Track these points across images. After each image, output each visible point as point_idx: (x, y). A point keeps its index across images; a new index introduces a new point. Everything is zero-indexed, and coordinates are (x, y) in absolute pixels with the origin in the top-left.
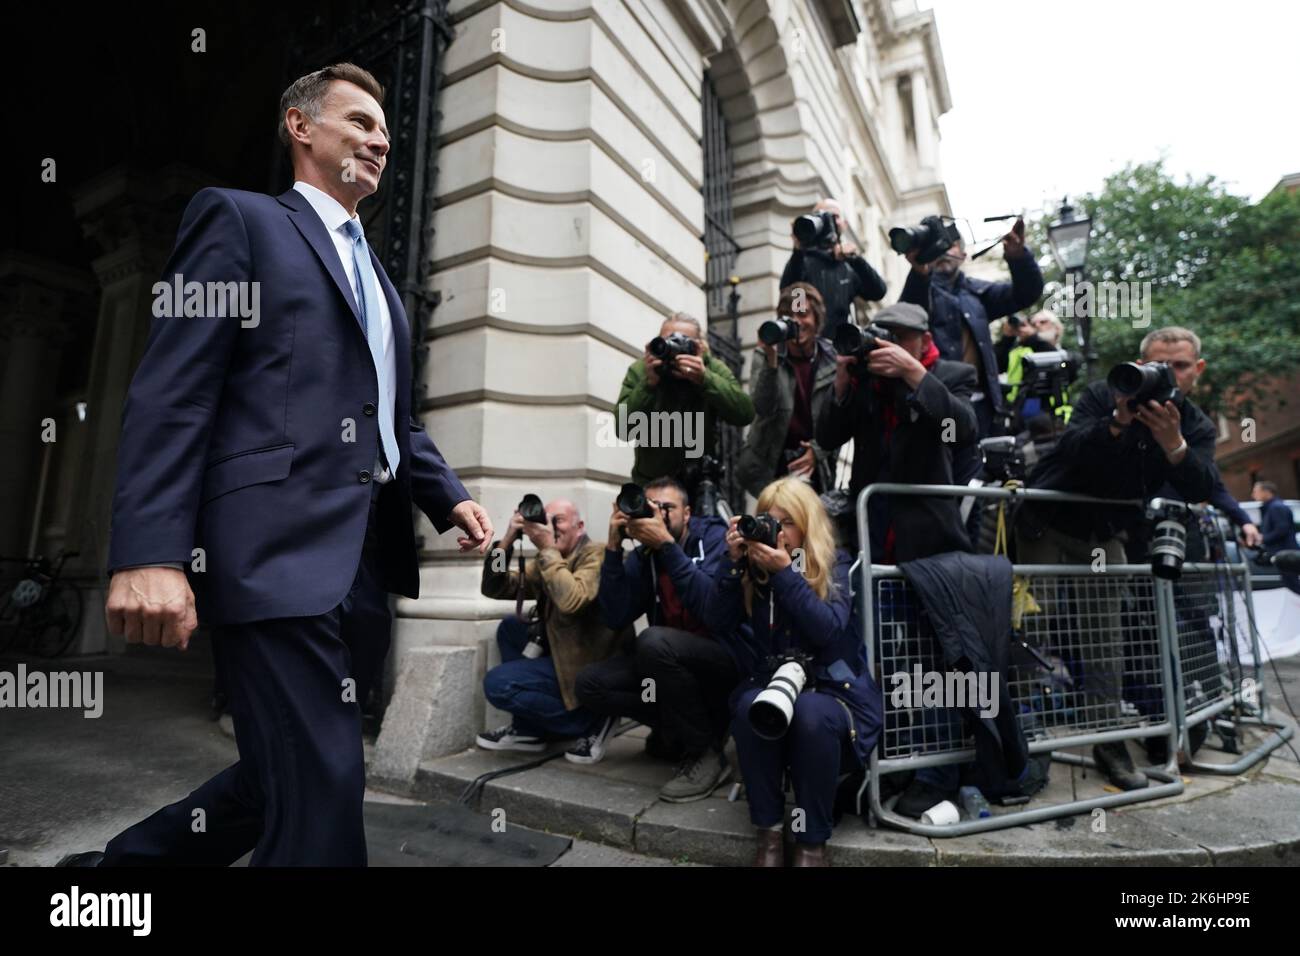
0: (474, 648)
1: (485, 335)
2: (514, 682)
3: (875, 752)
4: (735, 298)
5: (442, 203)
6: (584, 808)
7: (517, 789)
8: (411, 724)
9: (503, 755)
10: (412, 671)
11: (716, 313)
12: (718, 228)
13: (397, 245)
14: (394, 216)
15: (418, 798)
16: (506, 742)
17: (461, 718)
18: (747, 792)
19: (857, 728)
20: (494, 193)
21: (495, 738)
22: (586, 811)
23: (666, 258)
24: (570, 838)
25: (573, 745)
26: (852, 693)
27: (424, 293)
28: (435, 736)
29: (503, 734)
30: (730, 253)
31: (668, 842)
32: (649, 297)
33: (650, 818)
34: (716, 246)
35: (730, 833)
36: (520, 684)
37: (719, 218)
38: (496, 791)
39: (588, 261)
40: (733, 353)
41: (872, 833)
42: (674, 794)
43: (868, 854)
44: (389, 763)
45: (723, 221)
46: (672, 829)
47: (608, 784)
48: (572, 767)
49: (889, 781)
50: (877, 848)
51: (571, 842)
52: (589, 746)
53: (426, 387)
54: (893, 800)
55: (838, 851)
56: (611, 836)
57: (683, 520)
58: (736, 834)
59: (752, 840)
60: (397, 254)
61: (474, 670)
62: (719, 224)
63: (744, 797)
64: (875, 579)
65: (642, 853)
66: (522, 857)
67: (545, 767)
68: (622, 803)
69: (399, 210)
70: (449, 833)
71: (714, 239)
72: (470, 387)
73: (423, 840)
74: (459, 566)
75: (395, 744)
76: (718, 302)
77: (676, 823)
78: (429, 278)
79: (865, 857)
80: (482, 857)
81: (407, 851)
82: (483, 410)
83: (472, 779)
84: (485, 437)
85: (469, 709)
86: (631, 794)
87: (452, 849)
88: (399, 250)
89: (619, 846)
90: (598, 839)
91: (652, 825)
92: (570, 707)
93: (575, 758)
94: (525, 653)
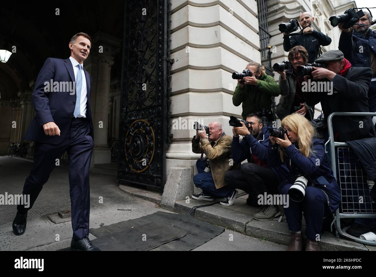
0: (190, 168)
1: (189, 71)
2: (203, 179)
3: (338, 210)
4: (270, 53)
5: (173, 31)
6: (228, 219)
7: (206, 211)
8: (172, 190)
9: (200, 201)
10: (172, 174)
11: (264, 59)
12: (263, 30)
13: (160, 46)
14: (159, 38)
15: (176, 212)
16: (201, 197)
17: (187, 189)
19: (330, 201)
20: (189, 26)
21: (197, 196)
22: (228, 220)
23: (246, 41)
25: (222, 200)
26: (327, 189)
27: (169, 60)
28: (179, 194)
29: (200, 195)
30: (267, 38)
31: (258, 233)
32: (241, 55)
33: (250, 224)
35: (281, 232)
36: (204, 180)
37: (263, 26)
38: (200, 212)
39: (221, 45)
40: (270, 72)
41: (337, 239)
42: (258, 217)
43: (336, 246)
44: (167, 201)
45: (265, 27)
46: (259, 229)
47: (236, 213)
49: (344, 221)
50: (341, 245)
51: (225, 229)
52: (228, 200)
53: (171, 89)
54: (346, 228)
56: (237, 229)
57: (259, 127)
58: (282, 233)
59: (289, 236)
60: (160, 49)
61: (190, 175)
62: (263, 28)
63: (286, 221)
64: (336, 147)
65: (248, 235)
66: (209, 232)
67: (214, 206)
68: (241, 219)
69: (160, 35)
70: (186, 223)
71: (262, 33)
72: (184, 88)
73: (178, 224)
74: (184, 143)
75: (168, 195)
76: (264, 55)
77: (260, 227)
78: (170, 55)
79: (336, 248)
80: (197, 231)
81: (174, 226)
82: (189, 95)
83: (191, 208)
84: (190, 103)
85: (189, 187)
86: (243, 216)
87: (188, 227)
88: (161, 47)
89: (240, 232)
90: (233, 229)
91: (251, 227)
92: (217, 188)
93: (224, 204)
94: (205, 170)
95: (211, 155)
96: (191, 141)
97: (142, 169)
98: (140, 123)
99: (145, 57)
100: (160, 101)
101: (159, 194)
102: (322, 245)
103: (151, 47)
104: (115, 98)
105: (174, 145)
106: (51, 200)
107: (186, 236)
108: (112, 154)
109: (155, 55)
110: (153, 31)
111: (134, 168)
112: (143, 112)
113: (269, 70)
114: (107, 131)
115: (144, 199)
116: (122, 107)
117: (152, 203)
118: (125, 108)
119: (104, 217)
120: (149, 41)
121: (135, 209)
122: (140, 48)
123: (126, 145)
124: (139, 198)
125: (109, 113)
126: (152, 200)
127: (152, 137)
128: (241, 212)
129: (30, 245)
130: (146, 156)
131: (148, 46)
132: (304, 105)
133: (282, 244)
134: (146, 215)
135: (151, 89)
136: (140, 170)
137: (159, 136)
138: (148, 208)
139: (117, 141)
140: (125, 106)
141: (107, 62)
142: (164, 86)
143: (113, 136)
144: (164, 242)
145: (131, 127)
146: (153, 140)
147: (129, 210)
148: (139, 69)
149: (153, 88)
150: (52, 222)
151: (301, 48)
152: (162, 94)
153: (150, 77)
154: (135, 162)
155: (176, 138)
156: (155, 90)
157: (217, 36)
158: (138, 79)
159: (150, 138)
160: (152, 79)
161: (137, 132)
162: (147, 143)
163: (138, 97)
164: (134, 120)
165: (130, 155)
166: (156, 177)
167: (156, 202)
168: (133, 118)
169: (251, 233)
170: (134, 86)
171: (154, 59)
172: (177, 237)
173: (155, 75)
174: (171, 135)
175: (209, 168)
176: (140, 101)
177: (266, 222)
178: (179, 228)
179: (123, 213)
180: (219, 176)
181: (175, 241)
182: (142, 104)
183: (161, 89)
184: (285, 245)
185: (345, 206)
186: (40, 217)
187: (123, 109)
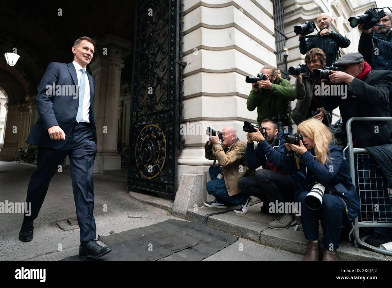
0: (202, 175)
1: (201, 74)
2: (216, 186)
3: (357, 219)
4: (286, 56)
5: (185, 34)
6: (242, 228)
7: (219, 219)
8: (184, 197)
10: (184, 181)
11: (279, 62)
12: (278, 32)
13: (172, 48)
14: (171, 40)
15: (187, 220)
16: (214, 205)
17: (199, 196)
18: (303, 228)
19: (348, 209)
20: (202, 28)
21: (210, 203)
22: (242, 229)
23: (261, 43)
24: (238, 236)
25: (236, 208)
26: (346, 197)
27: (181, 63)
29: (213, 202)
30: (283, 40)
31: (272, 242)
32: (256, 58)
33: (265, 233)
34: (278, 38)
35: (296, 241)
36: (217, 187)
37: (279, 28)
38: (212, 220)
39: (235, 47)
40: (286, 76)
41: (356, 249)
42: (273, 226)
43: (355, 256)
44: (178, 208)
45: (280, 29)
46: (274, 238)
47: (250, 221)
48: (236, 214)
49: (363, 231)
50: (359, 255)
51: (238, 238)
52: (242, 208)
53: (183, 92)
54: (365, 237)
55: (342, 254)
56: (252, 237)
57: (274, 133)
58: (298, 242)
59: (305, 245)
60: (172, 51)
61: (203, 181)
62: (279, 30)
63: (302, 230)
64: (355, 154)
65: (263, 244)
66: (222, 240)
67: (227, 214)
68: (255, 227)
69: (173, 37)
70: (198, 231)
71: (278, 36)
72: (197, 91)
73: (191, 232)
74: (196, 149)
75: (180, 203)
76: (279, 58)
77: (275, 236)
78: (183, 58)
79: (354, 258)
80: (209, 239)
81: (186, 234)
82: (202, 99)
83: (204, 215)
84: (203, 107)
85: (202, 194)
86: (258, 225)
87: (200, 236)
88: (173, 50)
89: (255, 241)
90: (247, 238)
91: (266, 236)
92: (230, 195)
93: (237, 212)
94: (217, 177)
95: (224, 161)
96: (204, 146)
97: (153, 175)
98: (151, 128)
99: (156, 60)
100: (172, 105)
101: (170, 202)
102: (340, 254)
103: (163, 50)
104: (125, 102)
105: (186, 151)
106: (59, 207)
107: (199, 244)
108: (122, 160)
109: (167, 58)
110: (165, 33)
111: (145, 175)
112: (154, 117)
113: (285, 74)
114: (117, 136)
115: (155, 207)
116: (132, 111)
117: (163, 210)
118: (136, 113)
119: (114, 225)
120: (160, 44)
121: (145, 216)
122: (151, 50)
123: (137, 150)
124: (149, 205)
125: (119, 117)
126: (164, 208)
127: (164, 142)
128: (256, 221)
129: (38, 252)
130: (158, 162)
131: (159, 48)
132: (322, 110)
133: (298, 254)
134: (157, 222)
135: (163, 93)
136: (151, 176)
137: (171, 142)
138: (159, 215)
139: (127, 146)
140: (136, 111)
141: (118, 65)
142: (176, 90)
143: (123, 142)
144: (175, 250)
145: (142, 132)
146: (164, 145)
147: (140, 217)
148: (150, 72)
149: (164, 91)
150: (60, 229)
151: (318, 51)
152: (174, 98)
153: (162, 80)
154: (146, 168)
155: (188, 143)
156: (166, 94)
157: (231, 38)
158: (149, 82)
159: (161, 144)
160: (163, 83)
161: (148, 137)
162: (158, 148)
163: (149, 101)
164: (145, 125)
165: (141, 161)
166: (168, 184)
167: (167, 210)
168: (144, 123)
169: (266, 242)
170: (145, 90)
171: (166, 62)
172: (189, 246)
173: (167, 79)
174: (183, 140)
175: (222, 174)
176: (151, 105)
177: (281, 230)
178: (192, 236)
179: (134, 221)
180: (232, 183)
181: (186, 250)
182: (153, 108)
183: (173, 92)
184: (301, 255)
185: (364, 215)
186: (49, 224)
187: (134, 113)
